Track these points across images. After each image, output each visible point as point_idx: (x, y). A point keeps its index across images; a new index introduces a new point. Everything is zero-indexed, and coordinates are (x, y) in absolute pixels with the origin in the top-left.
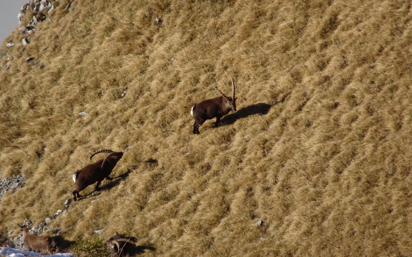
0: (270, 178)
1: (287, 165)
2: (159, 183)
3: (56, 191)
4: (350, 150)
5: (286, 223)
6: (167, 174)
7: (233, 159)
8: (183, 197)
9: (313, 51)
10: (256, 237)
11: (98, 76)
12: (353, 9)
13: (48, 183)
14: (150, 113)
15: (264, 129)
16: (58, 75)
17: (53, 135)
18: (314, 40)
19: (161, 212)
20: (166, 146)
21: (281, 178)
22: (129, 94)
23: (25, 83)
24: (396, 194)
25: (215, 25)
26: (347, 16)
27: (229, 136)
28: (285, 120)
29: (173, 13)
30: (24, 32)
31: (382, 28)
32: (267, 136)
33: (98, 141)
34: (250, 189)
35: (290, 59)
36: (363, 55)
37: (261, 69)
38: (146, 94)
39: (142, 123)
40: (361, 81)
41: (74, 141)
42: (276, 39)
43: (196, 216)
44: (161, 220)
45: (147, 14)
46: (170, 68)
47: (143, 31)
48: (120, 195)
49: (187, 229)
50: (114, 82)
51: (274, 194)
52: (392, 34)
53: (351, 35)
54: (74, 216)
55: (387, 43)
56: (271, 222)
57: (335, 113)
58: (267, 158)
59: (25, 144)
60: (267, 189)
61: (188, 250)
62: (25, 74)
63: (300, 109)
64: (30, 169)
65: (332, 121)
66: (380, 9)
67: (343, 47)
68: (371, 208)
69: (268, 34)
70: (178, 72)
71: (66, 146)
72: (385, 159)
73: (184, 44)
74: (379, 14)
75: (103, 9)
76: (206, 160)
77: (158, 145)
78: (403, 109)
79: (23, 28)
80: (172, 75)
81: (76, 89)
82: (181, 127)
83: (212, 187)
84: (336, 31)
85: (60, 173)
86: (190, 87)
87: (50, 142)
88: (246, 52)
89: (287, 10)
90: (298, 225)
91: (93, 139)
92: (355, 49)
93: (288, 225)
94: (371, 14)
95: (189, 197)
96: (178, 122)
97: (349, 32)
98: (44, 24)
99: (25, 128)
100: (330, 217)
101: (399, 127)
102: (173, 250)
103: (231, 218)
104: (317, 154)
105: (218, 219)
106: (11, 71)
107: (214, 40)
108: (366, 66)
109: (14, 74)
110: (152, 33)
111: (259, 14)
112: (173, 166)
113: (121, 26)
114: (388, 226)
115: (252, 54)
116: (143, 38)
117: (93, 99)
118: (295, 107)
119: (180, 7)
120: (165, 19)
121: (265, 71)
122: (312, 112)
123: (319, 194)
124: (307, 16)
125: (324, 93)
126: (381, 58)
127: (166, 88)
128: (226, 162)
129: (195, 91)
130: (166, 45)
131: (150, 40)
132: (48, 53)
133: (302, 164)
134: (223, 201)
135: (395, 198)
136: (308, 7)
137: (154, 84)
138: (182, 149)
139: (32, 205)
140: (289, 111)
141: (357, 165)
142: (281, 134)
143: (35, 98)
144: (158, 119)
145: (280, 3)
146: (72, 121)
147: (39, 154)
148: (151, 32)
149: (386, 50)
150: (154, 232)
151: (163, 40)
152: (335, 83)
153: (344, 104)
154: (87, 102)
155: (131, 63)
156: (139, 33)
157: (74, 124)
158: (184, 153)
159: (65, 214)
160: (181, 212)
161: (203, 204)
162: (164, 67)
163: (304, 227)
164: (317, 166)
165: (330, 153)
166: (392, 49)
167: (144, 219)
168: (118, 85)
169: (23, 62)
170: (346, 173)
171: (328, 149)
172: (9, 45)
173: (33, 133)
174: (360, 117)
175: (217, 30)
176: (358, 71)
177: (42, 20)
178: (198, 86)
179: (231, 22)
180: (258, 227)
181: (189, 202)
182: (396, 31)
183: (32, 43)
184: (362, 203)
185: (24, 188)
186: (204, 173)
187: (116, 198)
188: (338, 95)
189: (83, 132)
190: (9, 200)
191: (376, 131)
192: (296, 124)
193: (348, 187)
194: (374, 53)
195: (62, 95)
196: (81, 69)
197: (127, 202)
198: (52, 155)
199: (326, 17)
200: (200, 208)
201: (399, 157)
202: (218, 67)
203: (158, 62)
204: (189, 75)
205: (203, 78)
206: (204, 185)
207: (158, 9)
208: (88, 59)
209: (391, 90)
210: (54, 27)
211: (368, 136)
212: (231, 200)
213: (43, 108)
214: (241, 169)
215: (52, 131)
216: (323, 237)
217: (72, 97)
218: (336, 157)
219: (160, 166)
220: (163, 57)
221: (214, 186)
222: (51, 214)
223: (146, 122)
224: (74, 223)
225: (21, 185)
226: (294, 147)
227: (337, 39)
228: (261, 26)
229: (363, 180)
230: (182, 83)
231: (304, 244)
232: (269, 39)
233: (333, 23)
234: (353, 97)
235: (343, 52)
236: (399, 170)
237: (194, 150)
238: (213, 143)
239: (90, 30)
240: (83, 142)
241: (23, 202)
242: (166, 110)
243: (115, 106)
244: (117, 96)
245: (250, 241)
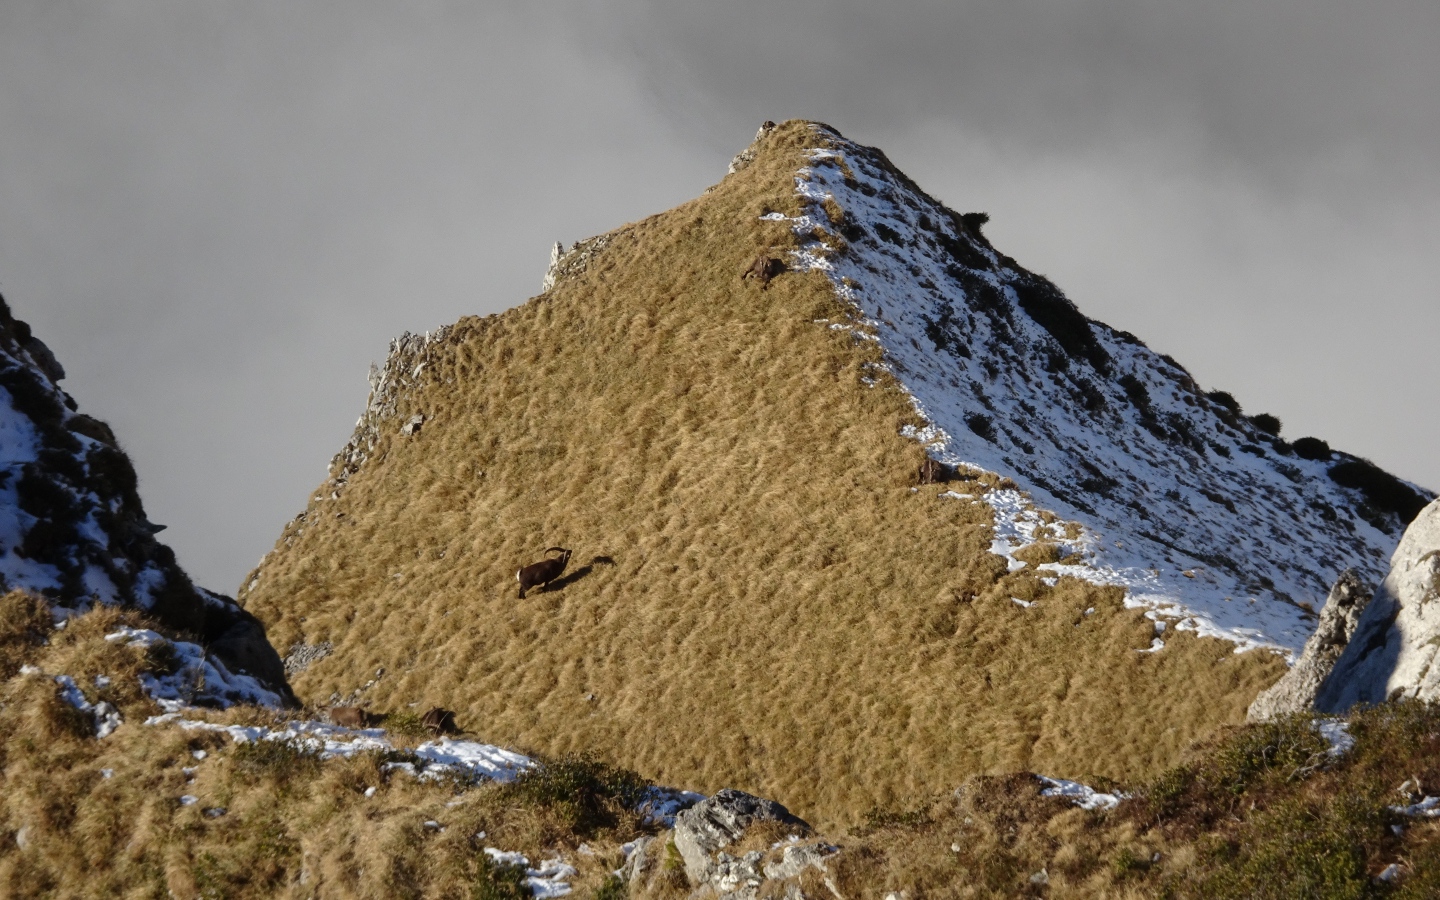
0: (602, 649)
1: (620, 633)
2: (480, 653)
3: (368, 660)
4: (690, 619)
5: (619, 698)
6: (489, 643)
7: (561, 628)
8: (506, 668)
9: (650, 509)
10: (587, 713)
11: (415, 534)
12: (695, 464)
13: (359, 651)
14: (471, 575)
15: (596, 595)
16: (371, 532)
17: (365, 598)
18: (652, 497)
19: (482, 684)
20: (489, 612)
21: (614, 648)
22: (449, 554)
23: (334, 541)
24: (740, 667)
25: (543, 479)
26: (688, 471)
27: (557, 601)
28: (619, 585)
29: (497, 466)
30: (334, 485)
31: (727, 484)
32: (599, 603)
33: (415, 605)
34: (580, 660)
35: (625, 517)
36: (705, 514)
37: (594, 528)
38: (468, 554)
39: (463, 586)
40: (703, 543)
41: (388, 606)
42: (611, 497)
43: (521, 689)
44: (482, 693)
45: (470, 467)
46: (493, 526)
47: (464, 485)
48: (439, 666)
49: (510, 704)
50: (432, 541)
51: (607, 666)
52: (737, 492)
53: (692, 493)
54: (387, 687)
55: (732, 501)
56: (602, 696)
57: (674, 577)
58: (599, 627)
59: (335, 608)
60: (598, 661)
61: (512, 726)
62: (334, 531)
63: (635, 573)
64: (339, 635)
65: (670, 586)
66: (725, 464)
67: (683, 506)
68: (712, 683)
69: (602, 490)
70: (503, 531)
71: (378, 611)
72: (727, 628)
73: (510, 500)
74: (723, 470)
75: (421, 460)
76: (533, 628)
77: (480, 611)
78: (748, 574)
79: (333, 481)
80: (496, 534)
81: (391, 548)
82: (506, 591)
83: (538, 658)
84: (676, 488)
85: (372, 640)
86: (515, 548)
87: (361, 606)
88: (578, 510)
89: (623, 464)
90: (633, 700)
91: (408, 603)
92: (697, 508)
93: (621, 700)
94: (714, 470)
95: (514, 668)
96: (502, 586)
97: (691, 489)
98: (357, 476)
99: (334, 590)
100: (668, 691)
101: (743, 594)
102: (495, 727)
103: (559, 692)
104: (654, 622)
105: (545, 692)
106: (320, 528)
107: (542, 497)
108: (708, 526)
109: (323, 531)
110: (475, 488)
111: (592, 469)
112: (497, 634)
113: (441, 480)
114: (731, 702)
115: (584, 512)
116: (464, 493)
117: (410, 559)
118: (631, 570)
119: (506, 459)
120: (489, 472)
121: (598, 531)
122: (650, 577)
123: (656, 666)
124: (644, 471)
125: (662, 556)
126: (724, 518)
127: (489, 548)
128: (554, 630)
129: (521, 551)
130: (489, 501)
131: (472, 495)
132: (360, 509)
133: (637, 633)
134: (551, 673)
135: (738, 671)
136: (645, 461)
137: (476, 544)
138: (506, 616)
139: (340, 674)
140: (624, 576)
141: (698, 634)
142: (614, 600)
143: (345, 557)
144: (480, 582)
145: (615, 457)
146: (387, 583)
147: (349, 619)
148: (473, 486)
149: (730, 509)
150: (474, 706)
151: (487, 495)
152: (675, 545)
153: (683, 568)
154: (403, 563)
155: (451, 521)
156: (460, 488)
157: (388, 586)
158: (508, 620)
159: (377, 686)
160: (505, 685)
161: (529, 676)
162: (487, 525)
163: (639, 703)
164: (654, 636)
165: (668, 622)
166: (737, 508)
167: (463, 693)
168: (436, 544)
169: (333, 518)
170: (685, 643)
171: (665, 617)
172: (318, 499)
173: (343, 596)
174: (702, 583)
175: (546, 485)
176: (700, 532)
177: (355, 472)
178: (524, 546)
179: (561, 476)
180: (589, 702)
181: (513, 674)
182: (742, 489)
183: (343, 497)
184: (702, 677)
185: (333, 657)
186: (530, 642)
187: (433, 668)
188: (677, 558)
189: (398, 595)
190: (316, 669)
191: (718, 597)
192: (631, 589)
193: (688, 659)
194: (717, 512)
195: (375, 554)
196: (397, 526)
197: (445, 673)
198: (364, 620)
199: (665, 473)
200: (525, 680)
201: (743, 626)
202: (546, 526)
203: (480, 519)
204: (514, 534)
205: (530, 537)
206: (529, 655)
207: (481, 461)
208: (404, 515)
209: (736, 553)
210: (368, 480)
211: (709, 603)
212: (559, 672)
213: (354, 568)
214: (571, 638)
215: (364, 594)
216: (660, 714)
217: (386, 557)
218: (675, 625)
219: (482, 634)
220: (486, 515)
221: (541, 656)
222: (362, 685)
223: (468, 585)
224: (387, 696)
225: (329, 653)
226: (629, 614)
227: (677, 496)
228: (594, 481)
229: (704, 651)
230: (506, 543)
231: (639, 721)
232: (603, 495)
233: (673, 479)
234: (694, 560)
235: (683, 510)
236: (743, 641)
237: (520, 616)
238: (539, 609)
239: (406, 483)
240: (397, 606)
241: (331, 672)
242: (488, 572)
243: (433, 567)
244: (436, 556)
245: (580, 717)
